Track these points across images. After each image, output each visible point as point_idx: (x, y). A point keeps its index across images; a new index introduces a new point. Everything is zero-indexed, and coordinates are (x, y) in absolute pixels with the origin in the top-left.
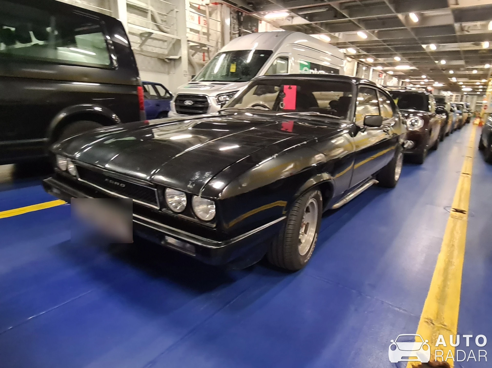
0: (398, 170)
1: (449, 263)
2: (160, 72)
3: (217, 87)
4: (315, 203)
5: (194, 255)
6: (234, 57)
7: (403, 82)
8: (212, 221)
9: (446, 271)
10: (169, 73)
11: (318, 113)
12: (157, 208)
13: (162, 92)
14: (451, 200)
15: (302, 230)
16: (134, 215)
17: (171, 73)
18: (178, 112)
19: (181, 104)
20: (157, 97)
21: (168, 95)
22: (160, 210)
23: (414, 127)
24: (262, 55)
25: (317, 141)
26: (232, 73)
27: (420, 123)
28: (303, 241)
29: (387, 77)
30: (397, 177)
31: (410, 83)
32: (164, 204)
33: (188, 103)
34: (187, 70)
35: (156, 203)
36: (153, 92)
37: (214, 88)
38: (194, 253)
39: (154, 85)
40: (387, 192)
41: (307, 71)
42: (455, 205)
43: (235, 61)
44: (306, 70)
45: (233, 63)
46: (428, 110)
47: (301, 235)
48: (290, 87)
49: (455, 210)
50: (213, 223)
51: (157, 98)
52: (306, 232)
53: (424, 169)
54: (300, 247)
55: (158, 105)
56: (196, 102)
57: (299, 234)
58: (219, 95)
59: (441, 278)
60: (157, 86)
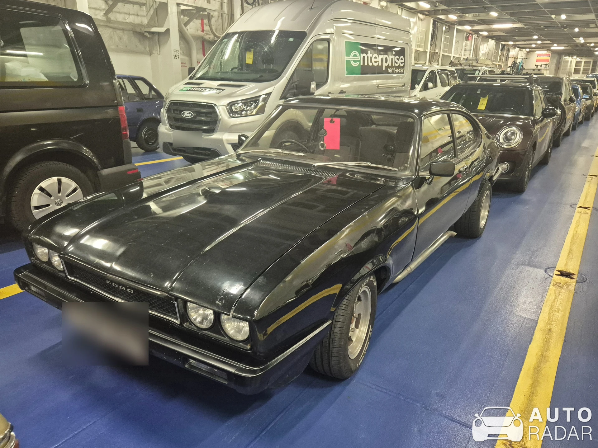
0: (484, 213)
1: (542, 358)
2: (137, 52)
3: (228, 90)
4: (367, 290)
5: (226, 383)
6: (249, 42)
7: (504, 46)
8: (245, 341)
9: (537, 369)
10: (151, 54)
11: (369, 164)
12: (178, 322)
13: (145, 89)
14: (558, 256)
15: (353, 326)
16: (150, 331)
17: (154, 54)
18: (171, 126)
19: (177, 116)
20: (138, 96)
21: (153, 93)
22: (181, 324)
23: (509, 143)
24: (291, 40)
25: (367, 217)
26: (248, 65)
27: (518, 138)
28: (354, 339)
29: (479, 40)
30: (483, 223)
31: (515, 46)
32: (185, 317)
33: (187, 114)
34: (177, 47)
35: (176, 314)
36: (130, 90)
37: (223, 93)
38: (226, 380)
39: (132, 80)
40: (469, 245)
41: (357, 56)
42: (560, 266)
43: (252, 48)
44: (355, 56)
45: (250, 51)
46: (531, 113)
47: (351, 332)
48: (332, 120)
49: (559, 273)
50: (247, 344)
51: (137, 99)
52: (357, 326)
53: (525, 202)
54: (350, 349)
55: (140, 110)
56: (199, 114)
57: (348, 331)
58: (231, 104)
59: (530, 381)
60: (138, 82)
